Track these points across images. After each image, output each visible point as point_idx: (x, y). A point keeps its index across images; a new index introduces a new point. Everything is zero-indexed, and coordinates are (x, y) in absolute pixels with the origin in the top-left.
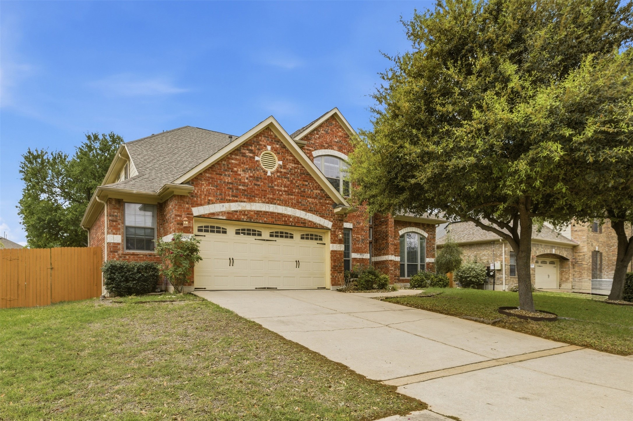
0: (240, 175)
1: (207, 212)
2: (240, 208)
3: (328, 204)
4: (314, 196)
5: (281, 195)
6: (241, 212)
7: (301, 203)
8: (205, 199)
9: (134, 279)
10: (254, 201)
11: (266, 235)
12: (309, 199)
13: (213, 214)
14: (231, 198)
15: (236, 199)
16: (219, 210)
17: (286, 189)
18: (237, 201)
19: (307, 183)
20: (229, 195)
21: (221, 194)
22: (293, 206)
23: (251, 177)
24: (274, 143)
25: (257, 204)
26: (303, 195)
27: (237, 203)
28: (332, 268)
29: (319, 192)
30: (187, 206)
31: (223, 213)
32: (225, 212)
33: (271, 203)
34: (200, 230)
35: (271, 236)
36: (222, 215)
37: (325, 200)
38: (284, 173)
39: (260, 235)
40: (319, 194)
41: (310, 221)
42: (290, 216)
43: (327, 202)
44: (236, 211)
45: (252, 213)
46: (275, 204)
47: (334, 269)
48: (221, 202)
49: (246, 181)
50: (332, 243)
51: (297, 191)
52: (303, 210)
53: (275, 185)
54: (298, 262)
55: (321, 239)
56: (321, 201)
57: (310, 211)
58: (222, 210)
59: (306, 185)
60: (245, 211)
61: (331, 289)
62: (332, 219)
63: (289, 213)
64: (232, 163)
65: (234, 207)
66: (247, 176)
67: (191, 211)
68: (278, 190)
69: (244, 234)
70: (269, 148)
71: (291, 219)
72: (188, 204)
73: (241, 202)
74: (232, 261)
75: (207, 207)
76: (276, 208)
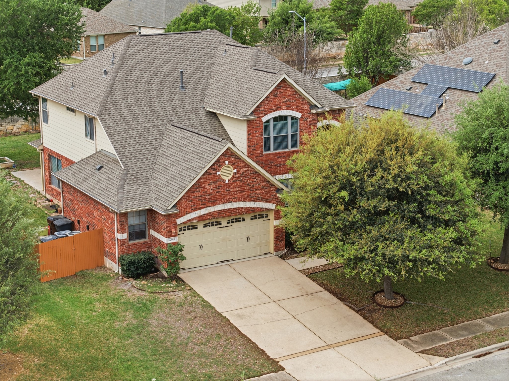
0: (207, 188)
1: (186, 220)
2: (207, 212)
3: (272, 191)
4: (261, 187)
5: (236, 194)
6: (207, 214)
7: (250, 196)
8: (184, 212)
9: (142, 268)
10: (217, 204)
11: (224, 223)
12: (257, 192)
13: (189, 220)
14: (201, 207)
15: (204, 206)
16: (193, 217)
17: (239, 189)
18: (205, 207)
19: (255, 180)
20: (199, 205)
21: (194, 206)
22: (245, 200)
23: (214, 187)
24: (230, 158)
25: (219, 206)
26: (252, 189)
27: (205, 209)
28: (275, 239)
29: (265, 183)
30: (173, 219)
31: (195, 218)
32: (197, 217)
33: (229, 202)
34: (180, 231)
35: (228, 223)
36: (195, 219)
37: (270, 188)
38: (238, 177)
39: (220, 224)
40: (265, 185)
41: (257, 208)
42: (242, 208)
43: (272, 189)
44: (205, 214)
45: (215, 213)
46: (231, 202)
47: (277, 239)
48: (194, 211)
49: (211, 191)
50: (275, 220)
51: (247, 187)
52: (252, 201)
53: (231, 188)
54: (248, 238)
55: (267, 217)
56: (267, 190)
57: (258, 200)
58: (195, 216)
59: (255, 181)
60: (210, 213)
61: (275, 254)
62: (275, 202)
63: (242, 206)
64: (201, 182)
65: (203, 212)
66: (212, 188)
67: (176, 222)
68: (233, 191)
69: (209, 226)
70: (227, 162)
71: (243, 210)
72: (174, 217)
73: (208, 207)
74: (201, 247)
75: (185, 217)
76: (232, 205)
